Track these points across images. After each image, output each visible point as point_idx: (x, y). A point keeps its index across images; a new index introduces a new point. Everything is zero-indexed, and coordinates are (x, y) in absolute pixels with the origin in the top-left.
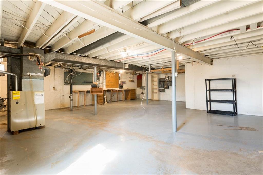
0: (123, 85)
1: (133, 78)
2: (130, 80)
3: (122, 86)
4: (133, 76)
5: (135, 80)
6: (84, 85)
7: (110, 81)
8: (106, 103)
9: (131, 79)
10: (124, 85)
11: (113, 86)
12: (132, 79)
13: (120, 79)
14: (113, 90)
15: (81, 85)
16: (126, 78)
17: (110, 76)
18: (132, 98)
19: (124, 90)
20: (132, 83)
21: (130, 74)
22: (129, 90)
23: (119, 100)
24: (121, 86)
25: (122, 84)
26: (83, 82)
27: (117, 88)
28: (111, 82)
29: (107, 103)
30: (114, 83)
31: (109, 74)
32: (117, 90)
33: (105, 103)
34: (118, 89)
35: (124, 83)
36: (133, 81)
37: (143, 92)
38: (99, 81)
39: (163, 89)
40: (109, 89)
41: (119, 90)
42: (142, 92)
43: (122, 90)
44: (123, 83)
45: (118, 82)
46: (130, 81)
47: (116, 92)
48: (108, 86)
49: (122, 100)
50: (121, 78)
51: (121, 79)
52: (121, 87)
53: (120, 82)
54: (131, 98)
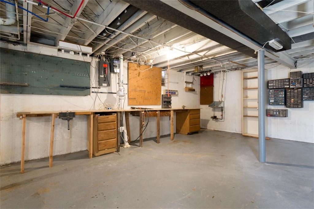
0: (170, 98)
1: (192, 83)
2: (186, 88)
3: (169, 100)
4: (194, 78)
5: (197, 88)
6: (58, 94)
7: (138, 86)
8: (127, 145)
9: (187, 85)
10: (174, 99)
11: (146, 101)
12: (190, 86)
13: (163, 84)
14: (145, 111)
15: (51, 94)
16: (178, 83)
17: (139, 73)
18: (193, 130)
19: (174, 111)
20: (191, 94)
21: (187, 73)
22: (187, 110)
23: (161, 134)
24: (166, 100)
25: (170, 95)
26: (59, 85)
27: (156, 104)
28: (142, 89)
29: (129, 146)
30: (148, 93)
31: (136, 70)
32: (156, 111)
33: (125, 147)
34: (159, 107)
35: (174, 93)
36: (191, 90)
37: (218, 114)
38: (109, 85)
39: (282, 108)
40: (137, 107)
41: (161, 111)
42: (213, 116)
43: (170, 111)
44: (172, 93)
45: (160, 91)
46: (186, 91)
47: (156, 115)
48: (135, 99)
49: (169, 135)
50: (166, 81)
51: (166, 85)
52: (167, 102)
53: (163, 90)
54: (190, 128)
